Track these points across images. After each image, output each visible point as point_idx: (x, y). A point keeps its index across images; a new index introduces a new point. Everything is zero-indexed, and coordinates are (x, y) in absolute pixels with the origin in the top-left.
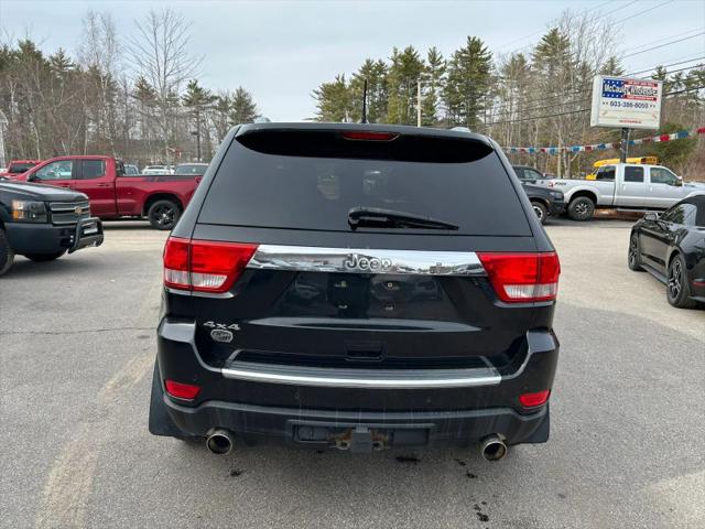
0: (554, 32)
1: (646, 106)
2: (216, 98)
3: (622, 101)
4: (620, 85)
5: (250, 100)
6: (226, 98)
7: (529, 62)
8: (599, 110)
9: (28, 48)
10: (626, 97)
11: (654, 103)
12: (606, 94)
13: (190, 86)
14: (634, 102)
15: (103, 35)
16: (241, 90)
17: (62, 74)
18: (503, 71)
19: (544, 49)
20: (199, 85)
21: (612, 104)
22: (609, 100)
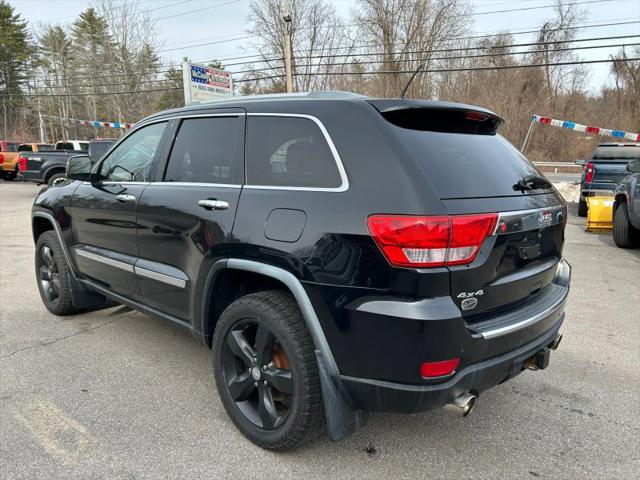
0: (91, 12)
1: (223, 92)
3: (207, 86)
4: (203, 73)
7: (69, 35)
8: (191, 92)
10: (208, 83)
11: (228, 89)
12: (194, 79)
14: (215, 87)
18: (42, 41)
19: (84, 26)
21: (200, 88)
22: (197, 84)
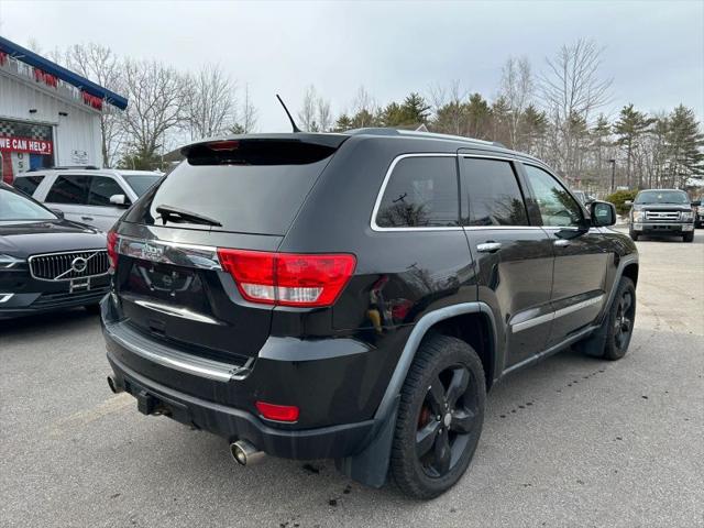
2: (653, 121)
5: (692, 119)
6: (666, 119)
9: (476, 99)
13: (624, 112)
15: (519, 78)
16: (681, 109)
17: (502, 118)
20: (634, 110)
